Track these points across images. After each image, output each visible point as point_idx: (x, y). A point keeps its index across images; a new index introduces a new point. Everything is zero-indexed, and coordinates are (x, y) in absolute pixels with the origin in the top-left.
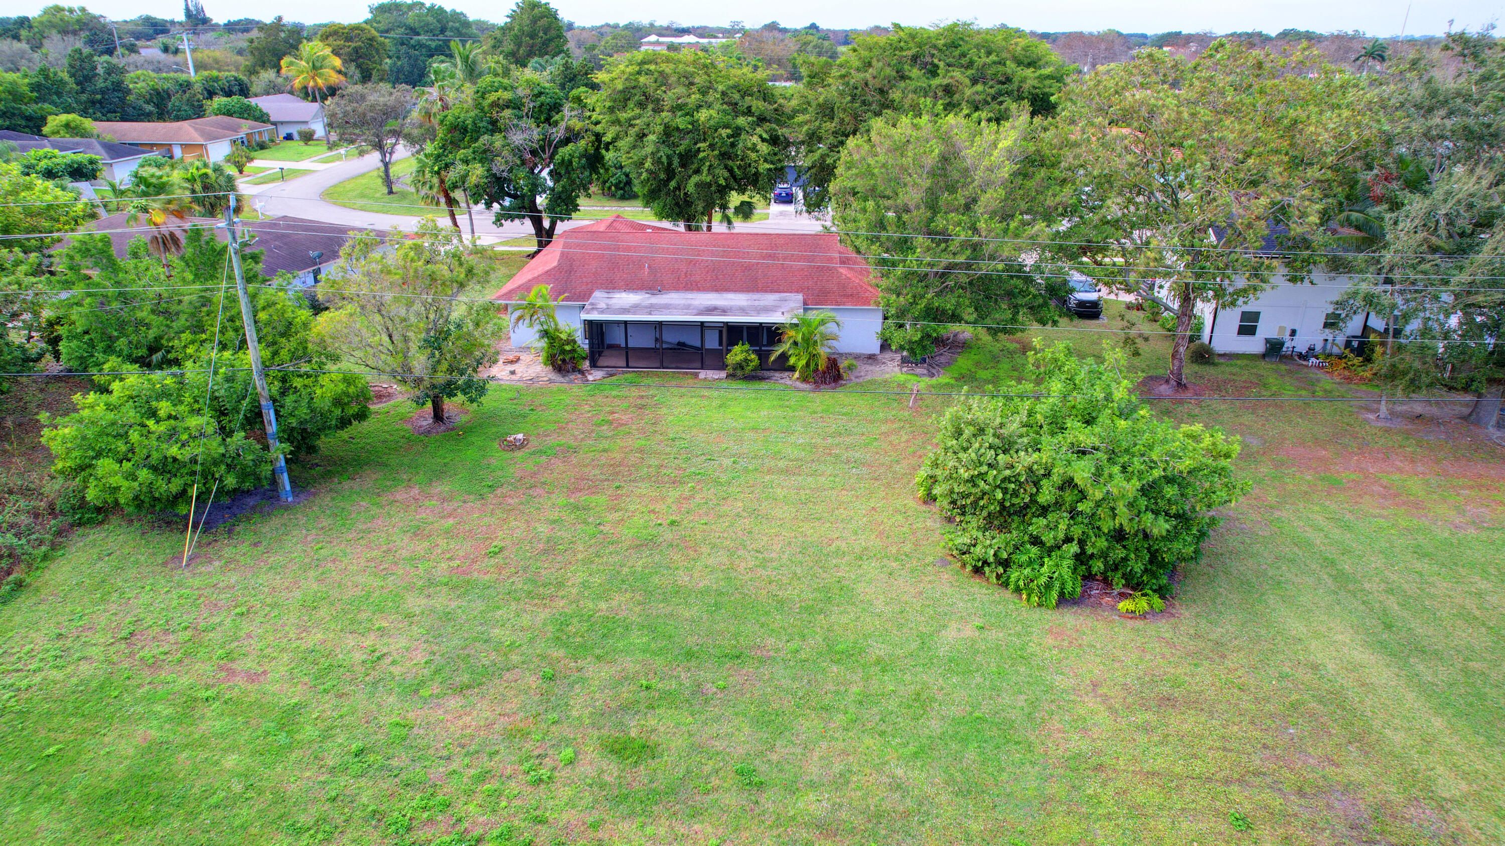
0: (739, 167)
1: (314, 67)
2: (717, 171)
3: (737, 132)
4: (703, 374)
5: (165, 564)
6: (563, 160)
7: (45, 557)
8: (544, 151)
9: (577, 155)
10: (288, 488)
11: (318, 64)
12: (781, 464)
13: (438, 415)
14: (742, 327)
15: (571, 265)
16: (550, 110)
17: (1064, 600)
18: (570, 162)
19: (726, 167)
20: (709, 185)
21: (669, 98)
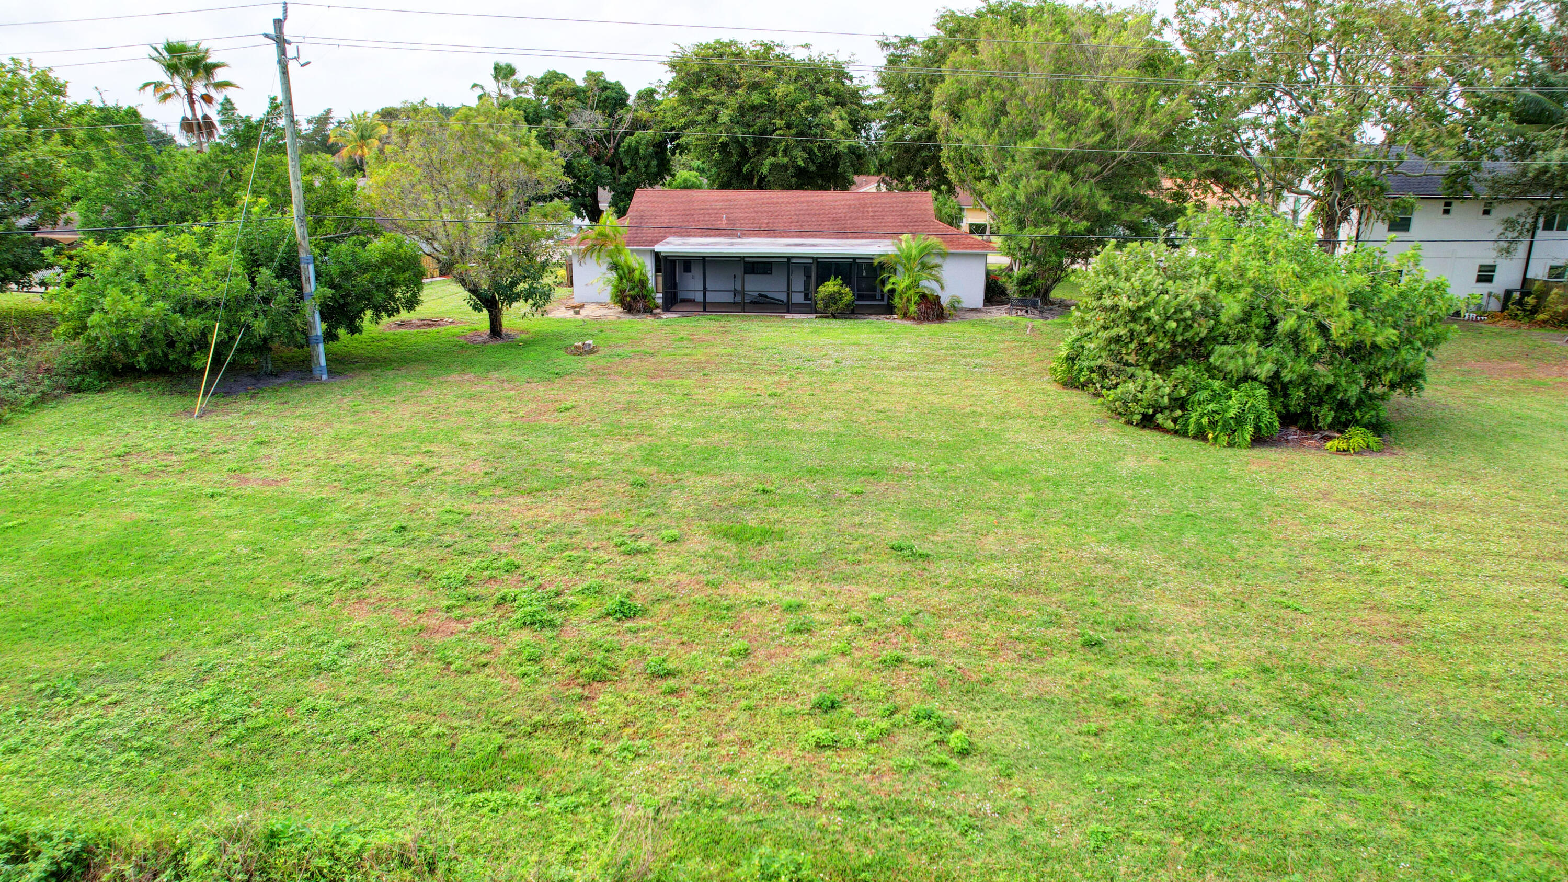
0: (819, 148)
1: (362, 137)
2: (794, 153)
3: (814, 110)
4: (789, 316)
5: (174, 415)
6: (629, 146)
7: (33, 405)
8: (609, 142)
9: (644, 142)
10: (323, 362)
11: (366, 134)
12: (892, 364)
13: (496, 330)
14: (831, 263)
15: (642, 217)
16: (615, 105)
17: (1259, 440)
18: (637, 149)
19: (804, 149)
20: (785, 167)
21: (745, 77)
